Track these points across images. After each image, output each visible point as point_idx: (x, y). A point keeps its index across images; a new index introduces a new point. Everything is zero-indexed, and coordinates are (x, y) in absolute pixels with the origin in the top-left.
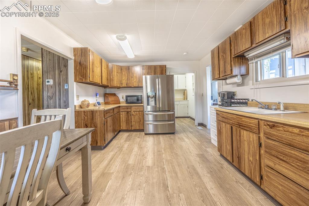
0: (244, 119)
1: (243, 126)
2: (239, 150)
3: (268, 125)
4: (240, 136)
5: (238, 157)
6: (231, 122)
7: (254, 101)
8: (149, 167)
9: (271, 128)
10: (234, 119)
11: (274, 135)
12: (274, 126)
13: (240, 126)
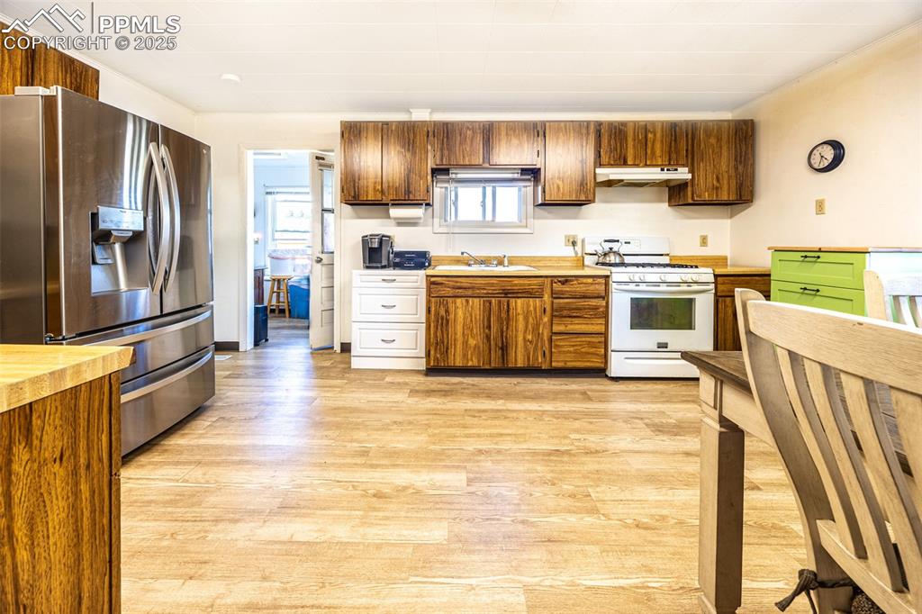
0: (516, 281)
1: (513, 293)
2: (504, 334)
3: (560, 281)
4: (508, 311)
5: (502, 349)
6: (485, 291)
7: (465, 254)
8: (470, 481)
9: (563, 284)
10: (492, 285)
11: (567, 291)
12: (567, 281)
13: (506, 294)
